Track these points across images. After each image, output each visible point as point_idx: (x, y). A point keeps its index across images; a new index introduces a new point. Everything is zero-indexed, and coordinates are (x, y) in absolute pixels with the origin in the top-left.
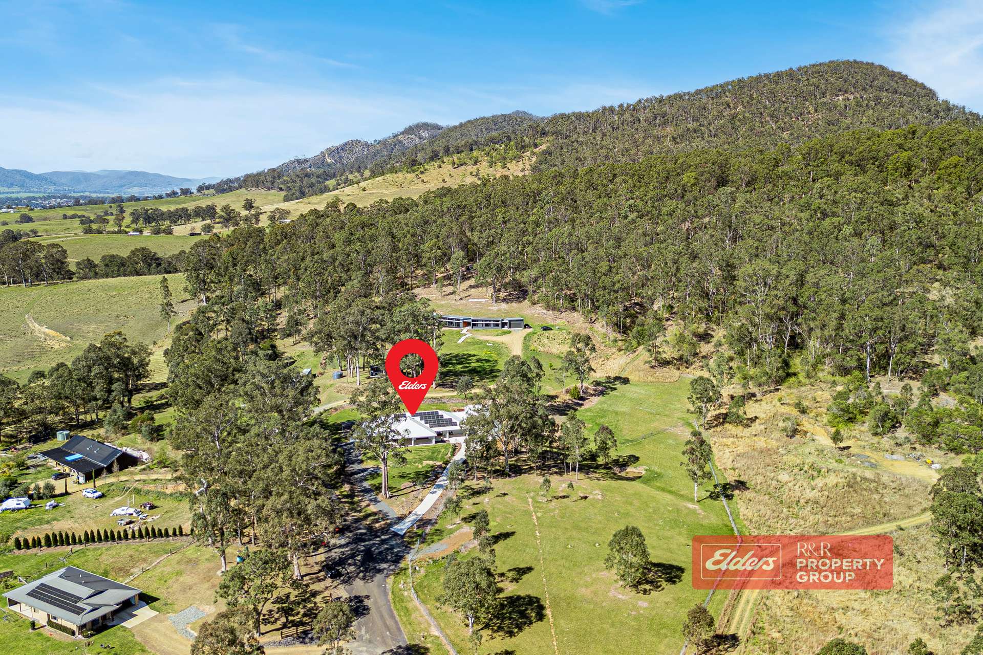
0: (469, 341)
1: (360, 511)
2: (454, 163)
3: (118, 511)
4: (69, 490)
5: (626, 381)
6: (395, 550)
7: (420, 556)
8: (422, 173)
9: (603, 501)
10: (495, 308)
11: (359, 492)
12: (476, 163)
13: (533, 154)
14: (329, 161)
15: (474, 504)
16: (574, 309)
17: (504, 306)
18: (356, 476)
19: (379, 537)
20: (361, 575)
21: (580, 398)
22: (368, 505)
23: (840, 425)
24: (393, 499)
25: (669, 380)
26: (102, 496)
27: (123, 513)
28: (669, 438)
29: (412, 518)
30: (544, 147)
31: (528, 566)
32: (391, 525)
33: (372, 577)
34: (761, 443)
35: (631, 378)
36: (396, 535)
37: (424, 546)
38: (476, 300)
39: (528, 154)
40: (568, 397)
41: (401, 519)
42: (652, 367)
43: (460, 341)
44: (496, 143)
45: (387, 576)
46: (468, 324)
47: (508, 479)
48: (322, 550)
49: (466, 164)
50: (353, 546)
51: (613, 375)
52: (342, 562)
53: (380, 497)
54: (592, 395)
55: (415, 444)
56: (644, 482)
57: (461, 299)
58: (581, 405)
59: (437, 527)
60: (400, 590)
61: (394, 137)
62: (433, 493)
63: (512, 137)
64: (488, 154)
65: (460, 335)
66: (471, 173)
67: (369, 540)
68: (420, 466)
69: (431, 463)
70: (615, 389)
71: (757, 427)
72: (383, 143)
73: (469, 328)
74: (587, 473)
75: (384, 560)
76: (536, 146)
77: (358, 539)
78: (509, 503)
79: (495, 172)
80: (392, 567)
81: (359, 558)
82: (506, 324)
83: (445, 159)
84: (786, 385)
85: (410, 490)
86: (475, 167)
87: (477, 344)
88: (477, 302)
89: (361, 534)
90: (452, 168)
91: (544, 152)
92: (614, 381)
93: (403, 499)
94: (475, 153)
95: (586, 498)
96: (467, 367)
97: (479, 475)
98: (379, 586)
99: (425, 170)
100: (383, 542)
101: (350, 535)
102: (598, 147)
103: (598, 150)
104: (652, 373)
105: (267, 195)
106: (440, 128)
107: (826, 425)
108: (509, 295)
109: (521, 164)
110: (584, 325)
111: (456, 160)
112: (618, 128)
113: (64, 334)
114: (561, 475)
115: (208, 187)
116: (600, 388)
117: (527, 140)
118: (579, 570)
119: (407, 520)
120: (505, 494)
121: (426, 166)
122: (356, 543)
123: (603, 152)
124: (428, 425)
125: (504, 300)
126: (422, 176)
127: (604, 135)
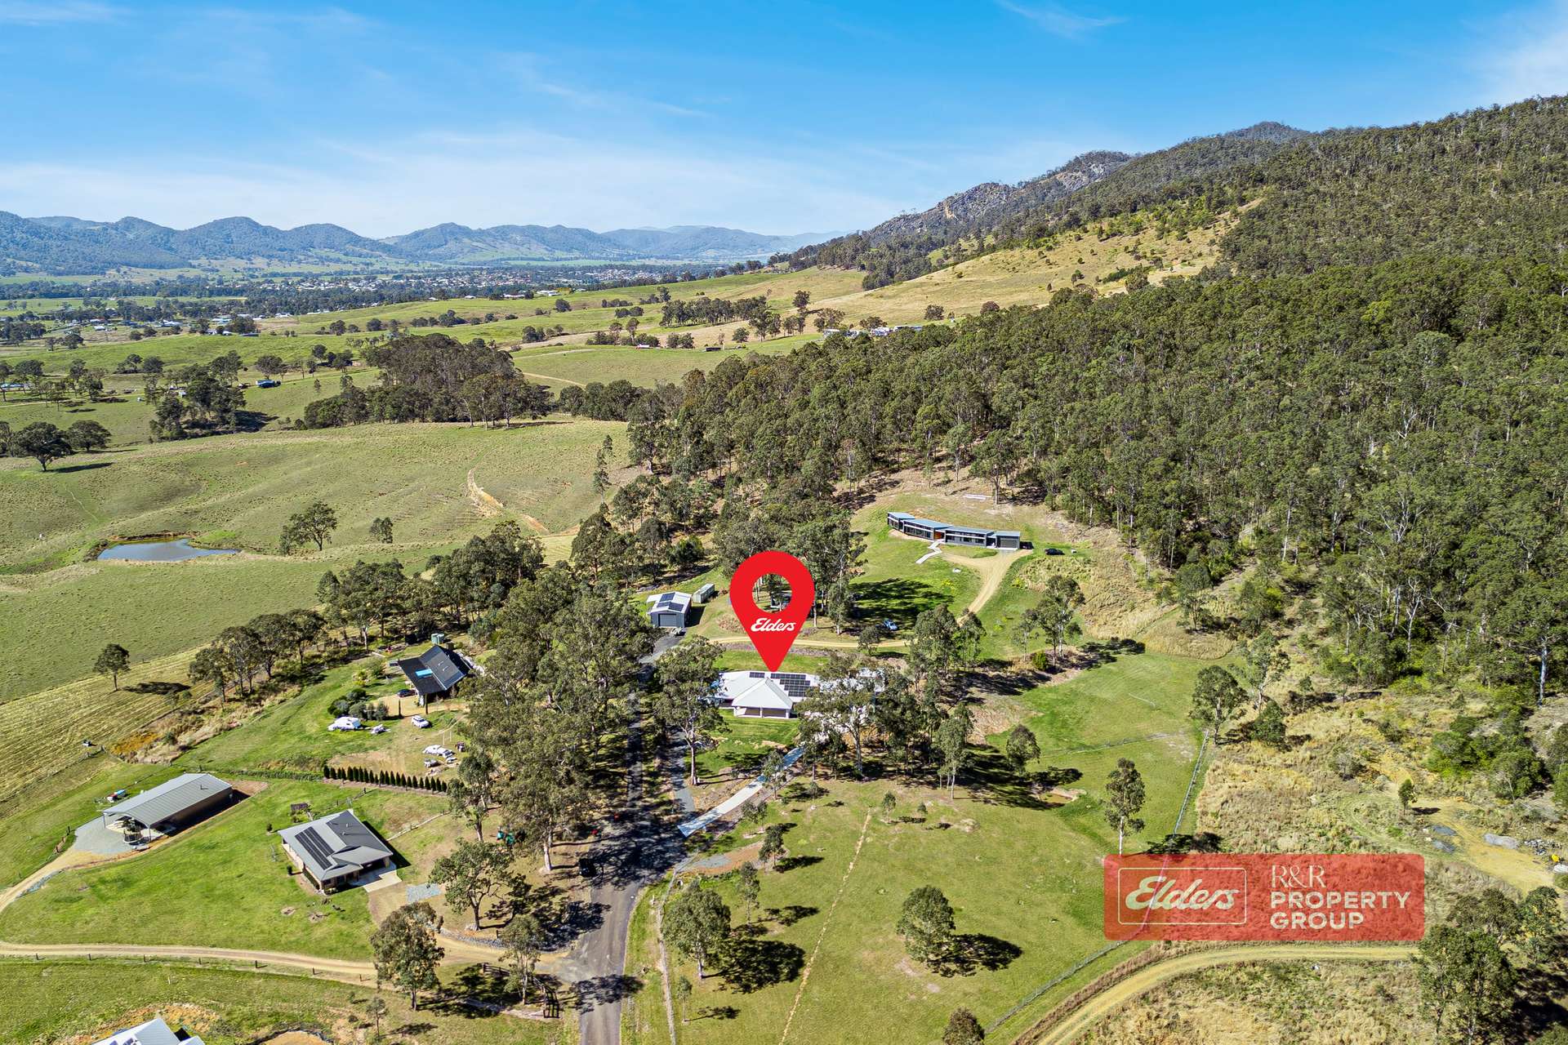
0: (932, 561)
1: (656, 797)
2: (1101, 231)
3: (430, 749)
4: (403, 714)
5: (1139, 648)
6: (667, 855)
7: (692, 868)
8: (1050, 248)
9: (969, 835)
10: (993, 512)
11: (668, 770)
12: (1137, 232)
13: (1236, 214)
14: (949, 216)
15: (795, 811)
16: (1110, 523)
17: (1009, 509)
18: (676, 749)
19: (659, 834)
20: (616, 879)
21: (1050, 668)
22: (668, 790)
23: (1446, 771)
24: (700, 787)
25: (1207, 655)
26: (430, 725)
27: (434, 752)
28: (1150, 750)
29: (709, 815)
30: (1254, 204)
31: (813, 907)
32: (680, 821)
33: (625, 884)
34: (1287, 780)
35: (1149, 645)
36: (680, 834)
37: (704, 856)
38: (973, 497)
39: (1227, 215)
40: (1030, 666)
41: (696, 815)
42: (1189, 632)
43: (919, 562)
44: (1175, 198)
45: (641, 887)
46: (941, 536)
47: (856, 783)
48: (591, 838)
49: (1121, 233)
50: (626, 840)
51: (1122, 637)
52: (603, 858)
53: (686, 782)
54: (1073, 665)
55: (764, 715)
56: (1063, 815)
57: (955, 493)
58: (1045, 679)
59: (732, 833)
60: (649, 906)
61: (1050, 176)
62: (751, 786)
63: (1206, 186)
64: (1159, 217)
65: (926, 549)
66: (1127, 248)
67: (646, 836)
68: (757, 747)
69: (772, 744)
70: (1114, 660)
71: (1302, 752)
72: (1032, 185)
73: (941, 541)
74: (976, 790)
75: (649, 866)
76: (1242, 201)
77: (636, 833)
78: (838, 817)
79: (1165, 247)
80: (653, 877)
81: (623, 857)
82: (993, 540)
83: (1089, 227)
84: (1393, 688)
85: (726, 778)
86: (1135, 238)
87: (940, 568)
88: (974, 500)
89: (643, 827)
90: (1097, 241)
91: (1252, 214)
92: (1121, 647)
93: (713, 788)
94: (1139, 216)
95: (947, 826)
96: (906, 604)
97: (820, 771)
98: (627, 896)
99: (1056, 244)
100: (661, 841)
101: (629, 825)
102: (1354, 201)
103: (1352, 207)
104: (1182, 641)
105: (844, 276)
106: (1124, 158)
107: (1423, 766)
108: (1023, 492)
109: (1210, 234)
110: (1118, 551)
111: (1105, 227)
112: (1398, 167)
113: (499, 499)
114: (935, 787)
115: (782, 259)
116: (1092, 656)
117: (1229, 191)
118: (876, 926)
119: (702, 818)
120: (840, 804)
121: (1059, 237)
122: (629, 837)
123: (1361, 211)
124: (787, 692)
125: (1014, 500)
126: (1051, 256)
127: (1371, 179)
